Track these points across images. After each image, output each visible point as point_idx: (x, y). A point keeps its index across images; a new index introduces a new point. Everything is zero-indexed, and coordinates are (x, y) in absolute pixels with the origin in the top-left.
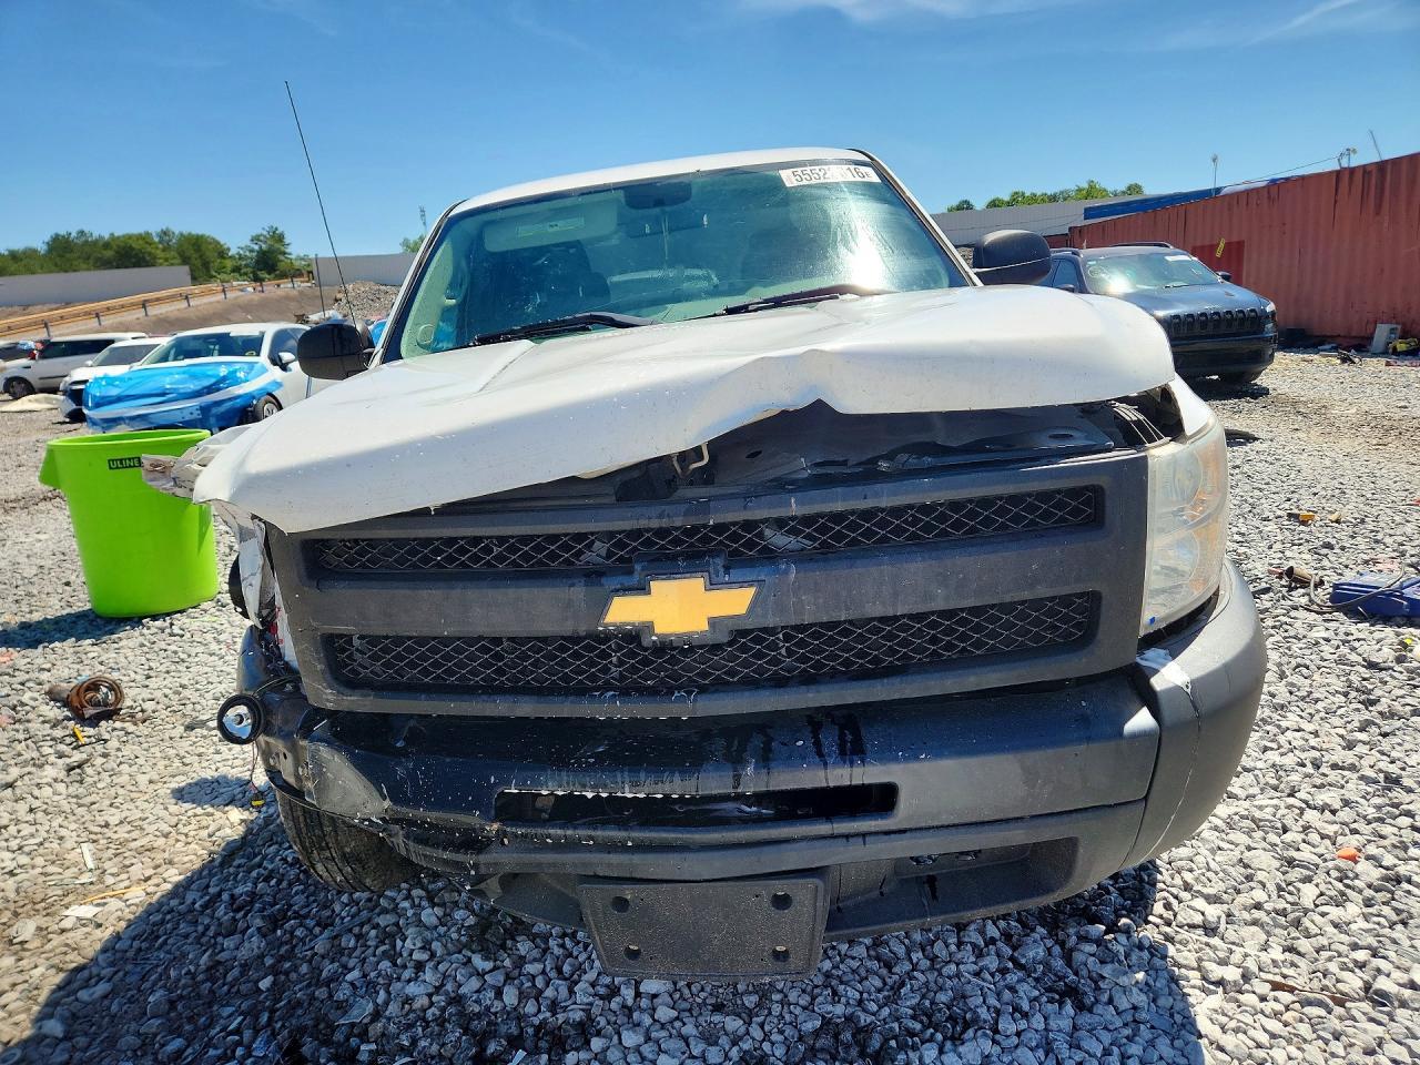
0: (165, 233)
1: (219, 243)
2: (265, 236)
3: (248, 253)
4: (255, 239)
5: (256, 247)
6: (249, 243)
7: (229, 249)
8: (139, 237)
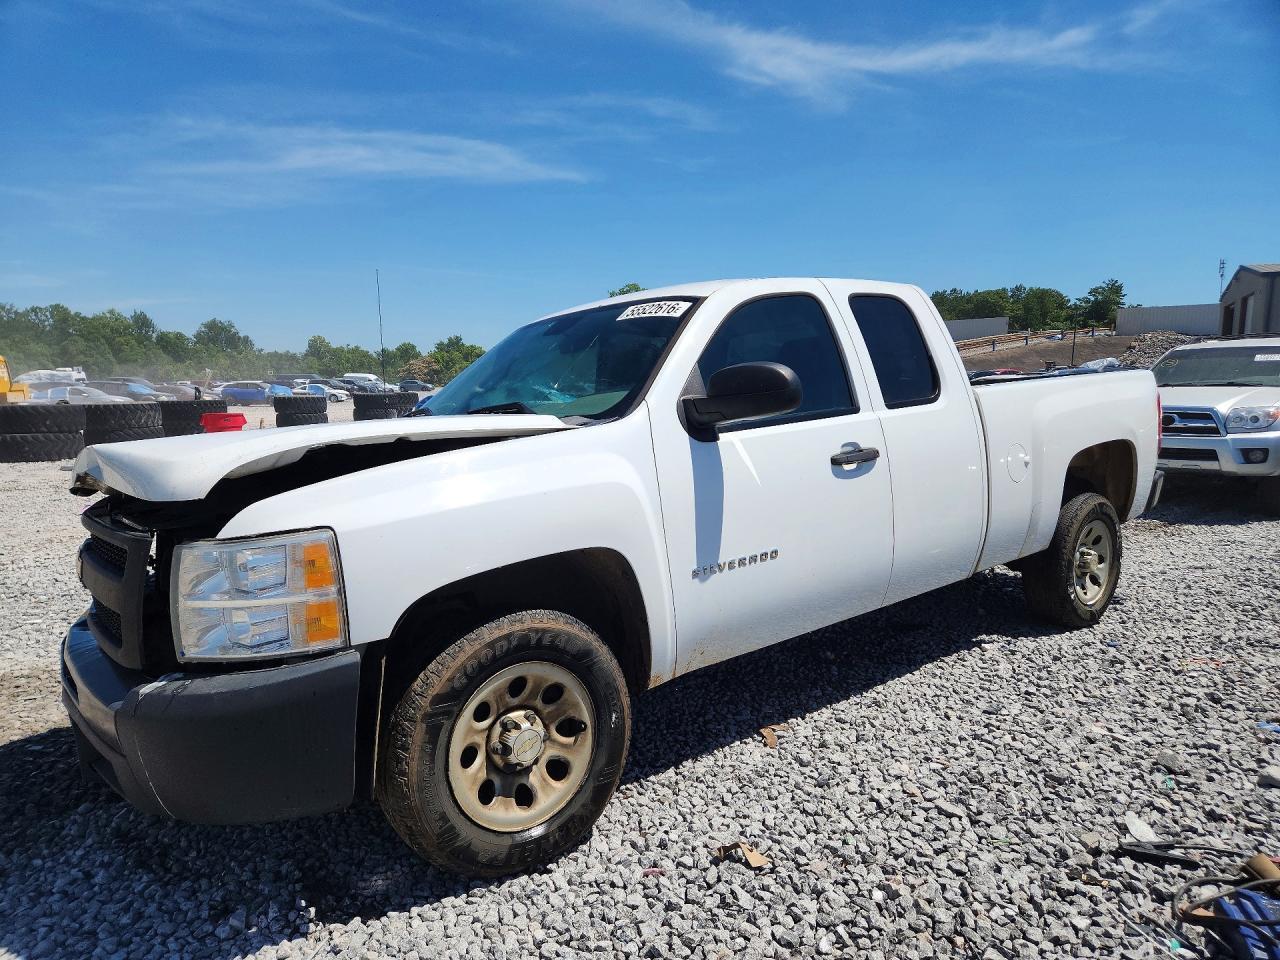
0: (1018, 289)
1: (1061, 295)
2: (1103, 288)
3: (1083, 304)
4: (1093, 292)
5: (1092, 299)
6: (1086, 295)
7: (1069, 301)
8: (997, 292)
